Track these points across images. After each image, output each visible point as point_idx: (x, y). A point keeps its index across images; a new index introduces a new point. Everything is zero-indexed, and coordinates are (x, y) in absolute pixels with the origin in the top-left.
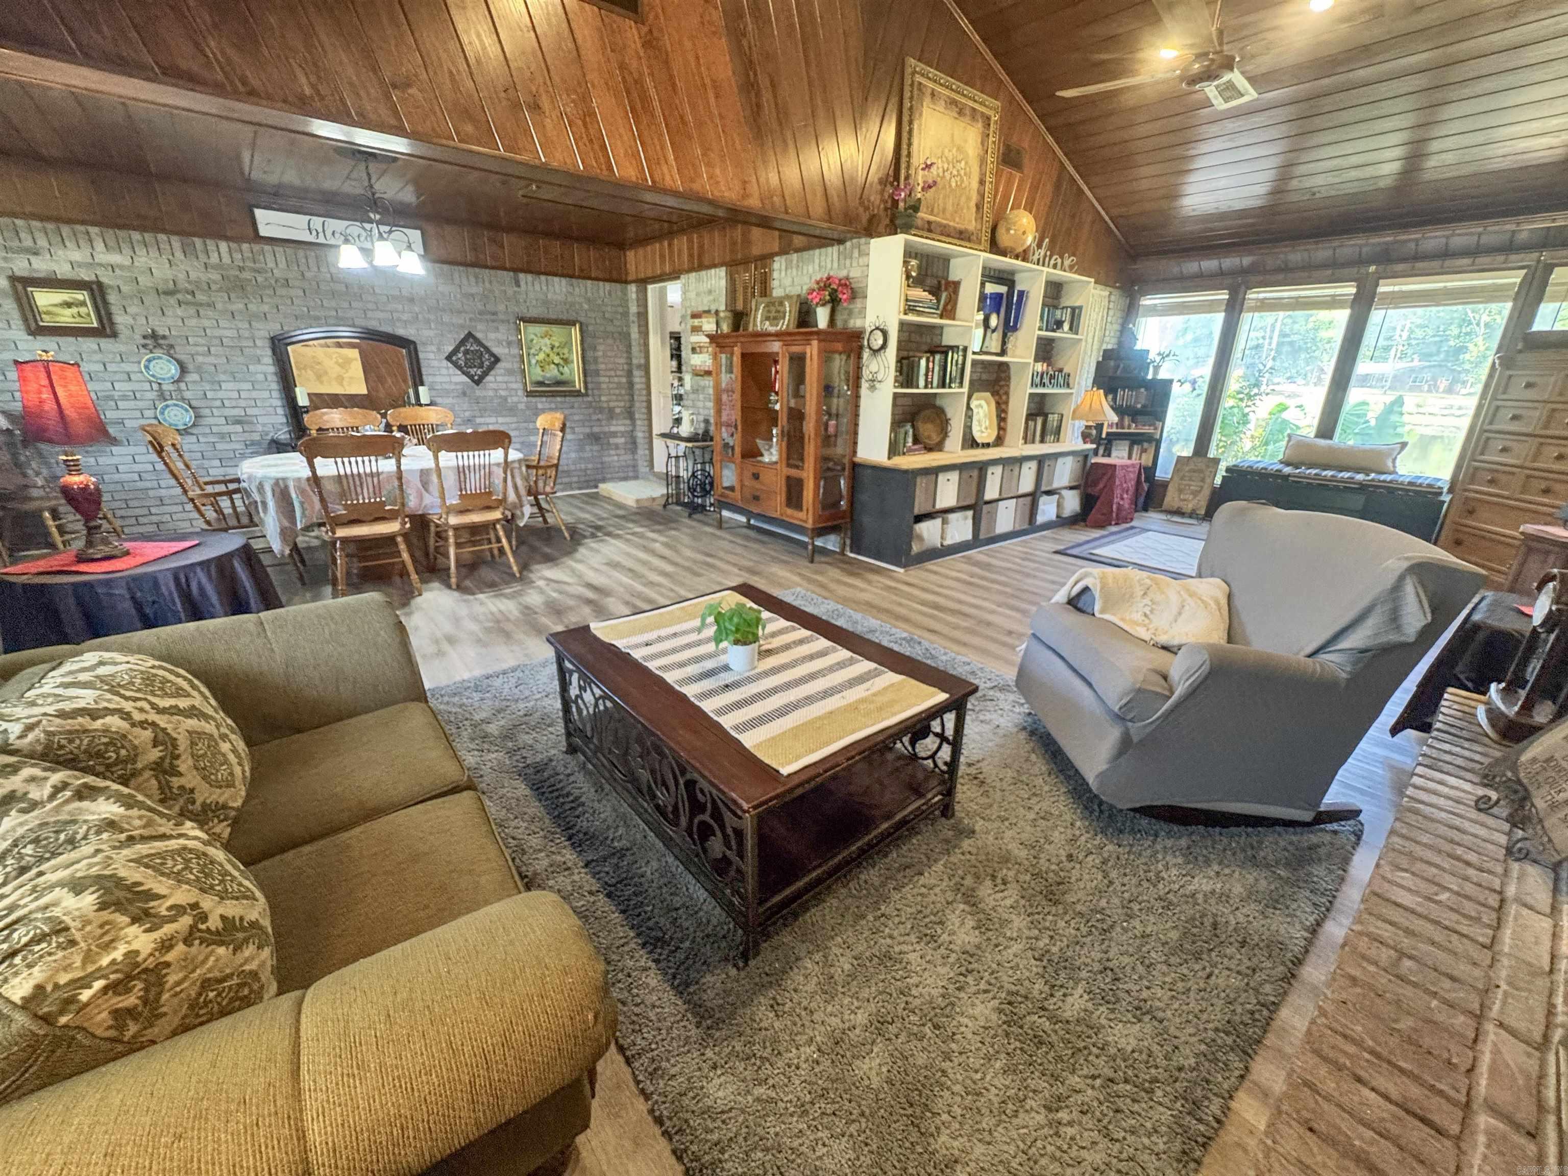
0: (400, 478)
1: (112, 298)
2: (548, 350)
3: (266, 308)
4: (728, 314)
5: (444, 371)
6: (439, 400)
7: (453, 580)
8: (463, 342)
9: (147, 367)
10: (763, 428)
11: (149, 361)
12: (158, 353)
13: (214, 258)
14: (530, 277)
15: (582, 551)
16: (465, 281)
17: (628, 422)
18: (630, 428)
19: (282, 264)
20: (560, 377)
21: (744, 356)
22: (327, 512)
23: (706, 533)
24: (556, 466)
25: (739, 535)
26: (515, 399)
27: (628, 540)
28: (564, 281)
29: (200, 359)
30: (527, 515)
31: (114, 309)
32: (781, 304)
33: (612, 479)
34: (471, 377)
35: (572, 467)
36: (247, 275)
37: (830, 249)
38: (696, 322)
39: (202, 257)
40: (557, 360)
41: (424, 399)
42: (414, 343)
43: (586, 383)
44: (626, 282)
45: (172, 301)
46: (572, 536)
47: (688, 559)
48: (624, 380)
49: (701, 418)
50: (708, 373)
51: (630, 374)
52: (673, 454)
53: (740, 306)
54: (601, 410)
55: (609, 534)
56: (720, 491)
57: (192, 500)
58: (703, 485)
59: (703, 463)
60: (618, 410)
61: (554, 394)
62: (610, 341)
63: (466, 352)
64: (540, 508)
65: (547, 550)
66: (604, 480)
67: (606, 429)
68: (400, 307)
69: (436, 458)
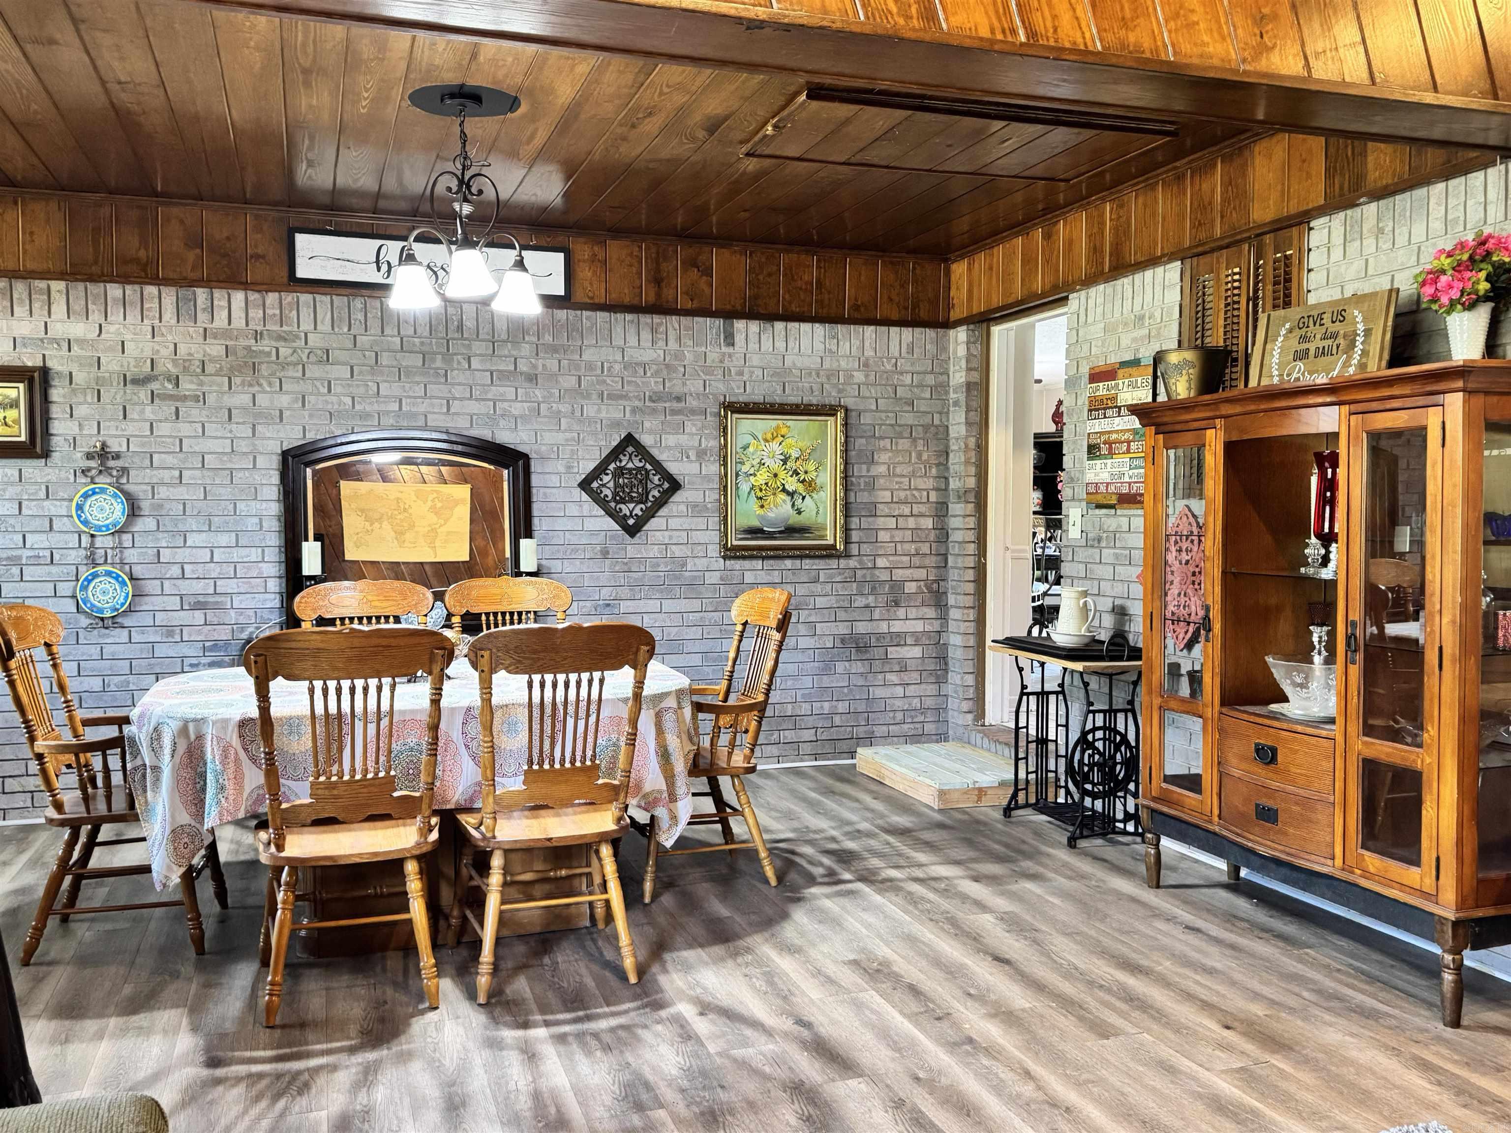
0: (434, 728)
1: (56, 394)
2: (775, 465)
3: (284, 400)
4: (1189, 355)
5: (573, 510)
6: (556, 566)
7: (483, 981)
8: (616, 453)
9: (79, 507)
10: (1284, 626)
11: (86, 496)
12: (103, 480)
13: (221, 319)
14: (754, 326)
15: (799, 916)
16: (632, 340)
17: (931, 612)
18: (936, 626)
19: (325, 326)
20: (795, 520)
21: (1231, 448)
22: (275, 798)
23: (1119, 895)
24: (761, 708)
25: (1210, 911)
26: (701, 564)
27: (913, 900)
28: (819, 329)
29: (163, 492)
30: (684, 817)
31: (56, 411)
32: (1340, 316)
33: (887, 738)
34: (620, 521)
35: (805, 709)
36: (266, 345)
37: (1476, 178)
38: (1102, 389)
39: (202, 317)
40: (792, 484)
41: (528, 563)
42: (526, 458)
43: (847, 530)
44: (947, 325)
45: (143, 394)
46: (780, 879)
47: (1071, 973)
48: (928, 523)
49: (1106, 604)
50: (1129, 499)
51: (941, 511)
52: (1034, 686)
53: (1216, 339)
54: (874, 586)
55: (867, 877)
56: (1157, 784)
57: (40, 757)
58: (1106, 766)
59: (1110, 712)
60: (911, 587)
61: (779, 554)
62: (904, 444)
63: (620, 472)
64: (720, 802)
65: (722, 910)
66: (869, 740)
67: (883, 627)
68: (510, 392)
69: (486, 687)
